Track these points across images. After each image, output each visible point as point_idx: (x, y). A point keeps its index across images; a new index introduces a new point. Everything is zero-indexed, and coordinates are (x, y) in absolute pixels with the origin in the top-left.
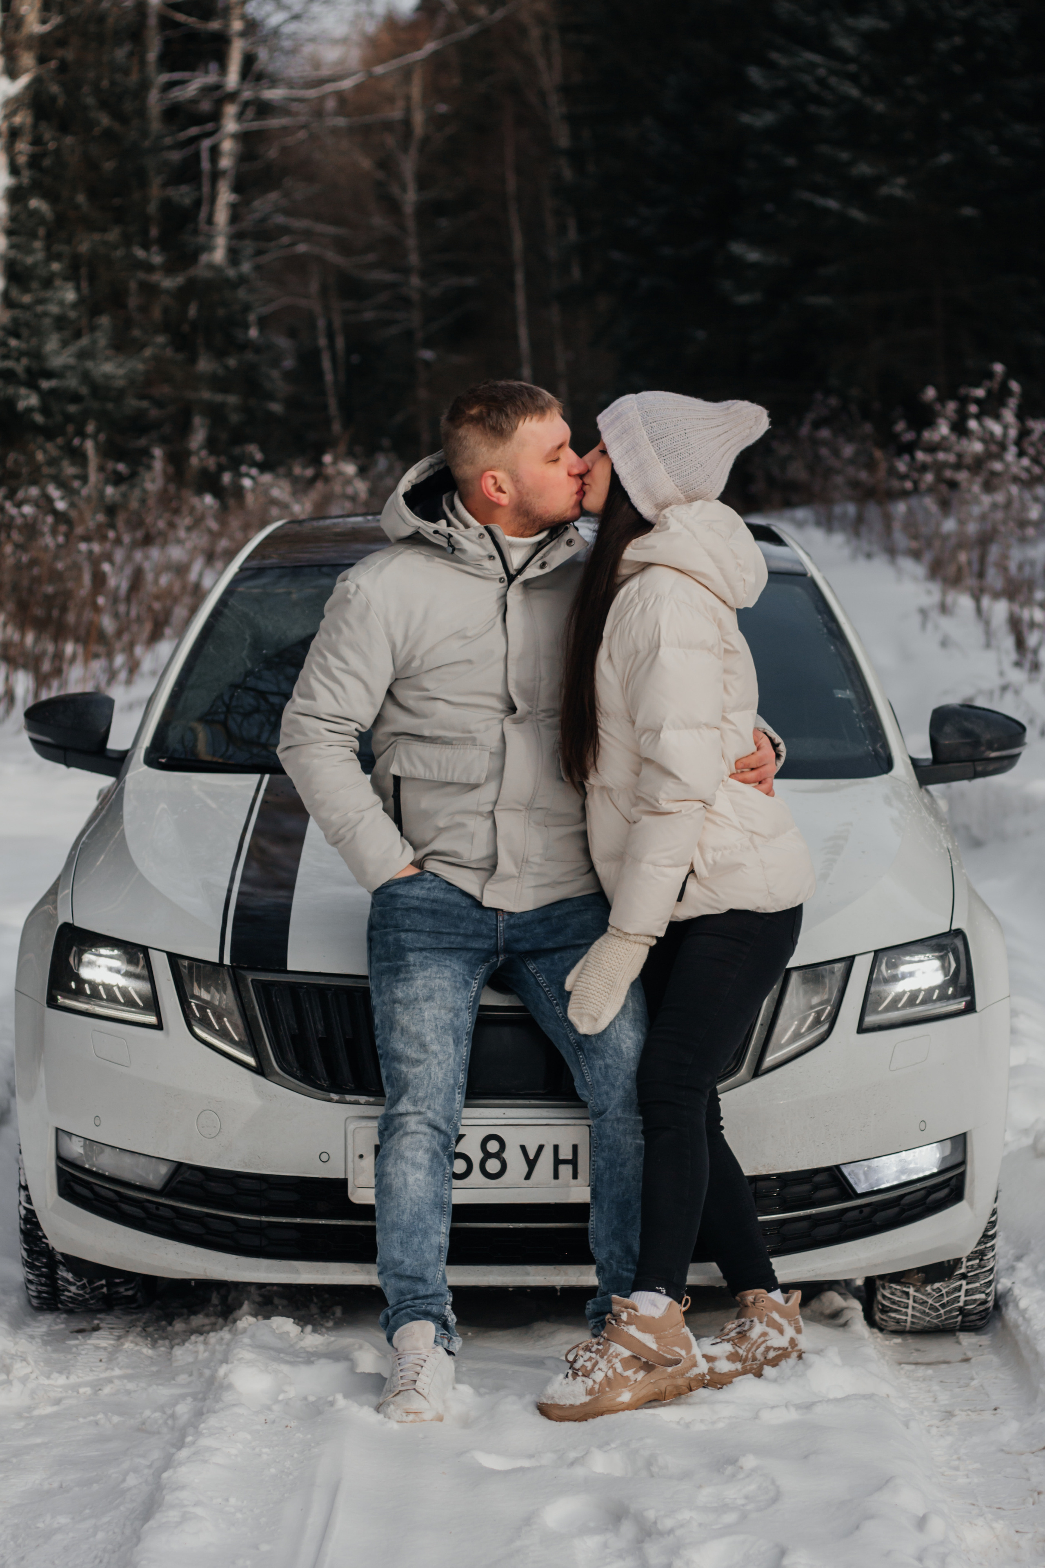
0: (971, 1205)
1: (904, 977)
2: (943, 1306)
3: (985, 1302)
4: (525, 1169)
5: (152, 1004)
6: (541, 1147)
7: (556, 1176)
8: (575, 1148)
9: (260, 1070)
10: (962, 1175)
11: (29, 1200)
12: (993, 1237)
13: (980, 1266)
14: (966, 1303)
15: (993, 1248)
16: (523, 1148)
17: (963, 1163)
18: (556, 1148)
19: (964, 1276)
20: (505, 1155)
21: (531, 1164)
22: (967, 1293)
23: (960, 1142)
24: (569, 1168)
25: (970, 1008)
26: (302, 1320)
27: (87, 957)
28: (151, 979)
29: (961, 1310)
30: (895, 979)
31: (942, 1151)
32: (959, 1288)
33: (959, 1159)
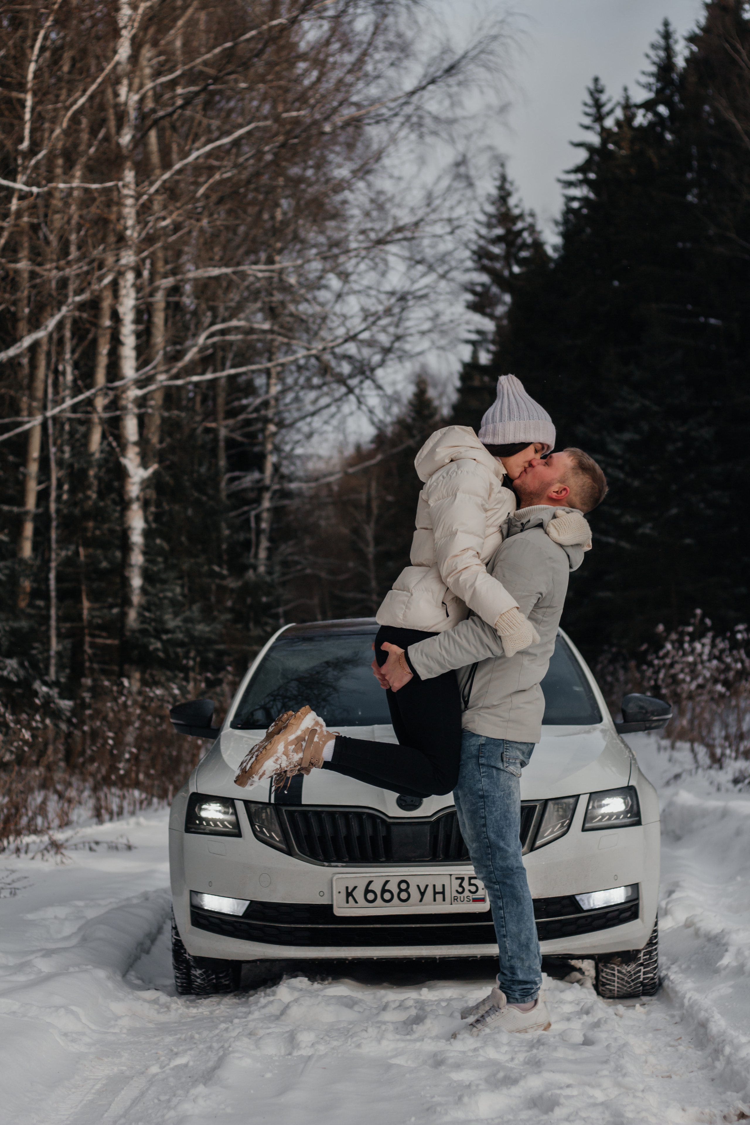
0: (643, 921)
1: (604, 805)
2: (633, 981)
3: (653, 979)
4: (419, 897)
5: (237, 825)
6: (427, 886)
7: (435, 900)
8: (444, 886)
9: (290, 852)
10: (637, 905)
11: (177, 934)
12: (656, 943)
13: (650, 959)
14: (644, 979)
15: (656, 949)
16: (418, 886)
17: (637, 899)
18: (434, 886)
19: (641, 964)
20: (409, 890)
21: (423, 894)
22: (645, 973)
23: (635, 887)
24: (441, 896)
25: (638, 823)
26: (312, 978)
27: (204, 806)
28: (235, 813)
29: (641, 982)
30: (601, 806)
31: (627, 892)
32: (639, 971)
33: (635, 897)
